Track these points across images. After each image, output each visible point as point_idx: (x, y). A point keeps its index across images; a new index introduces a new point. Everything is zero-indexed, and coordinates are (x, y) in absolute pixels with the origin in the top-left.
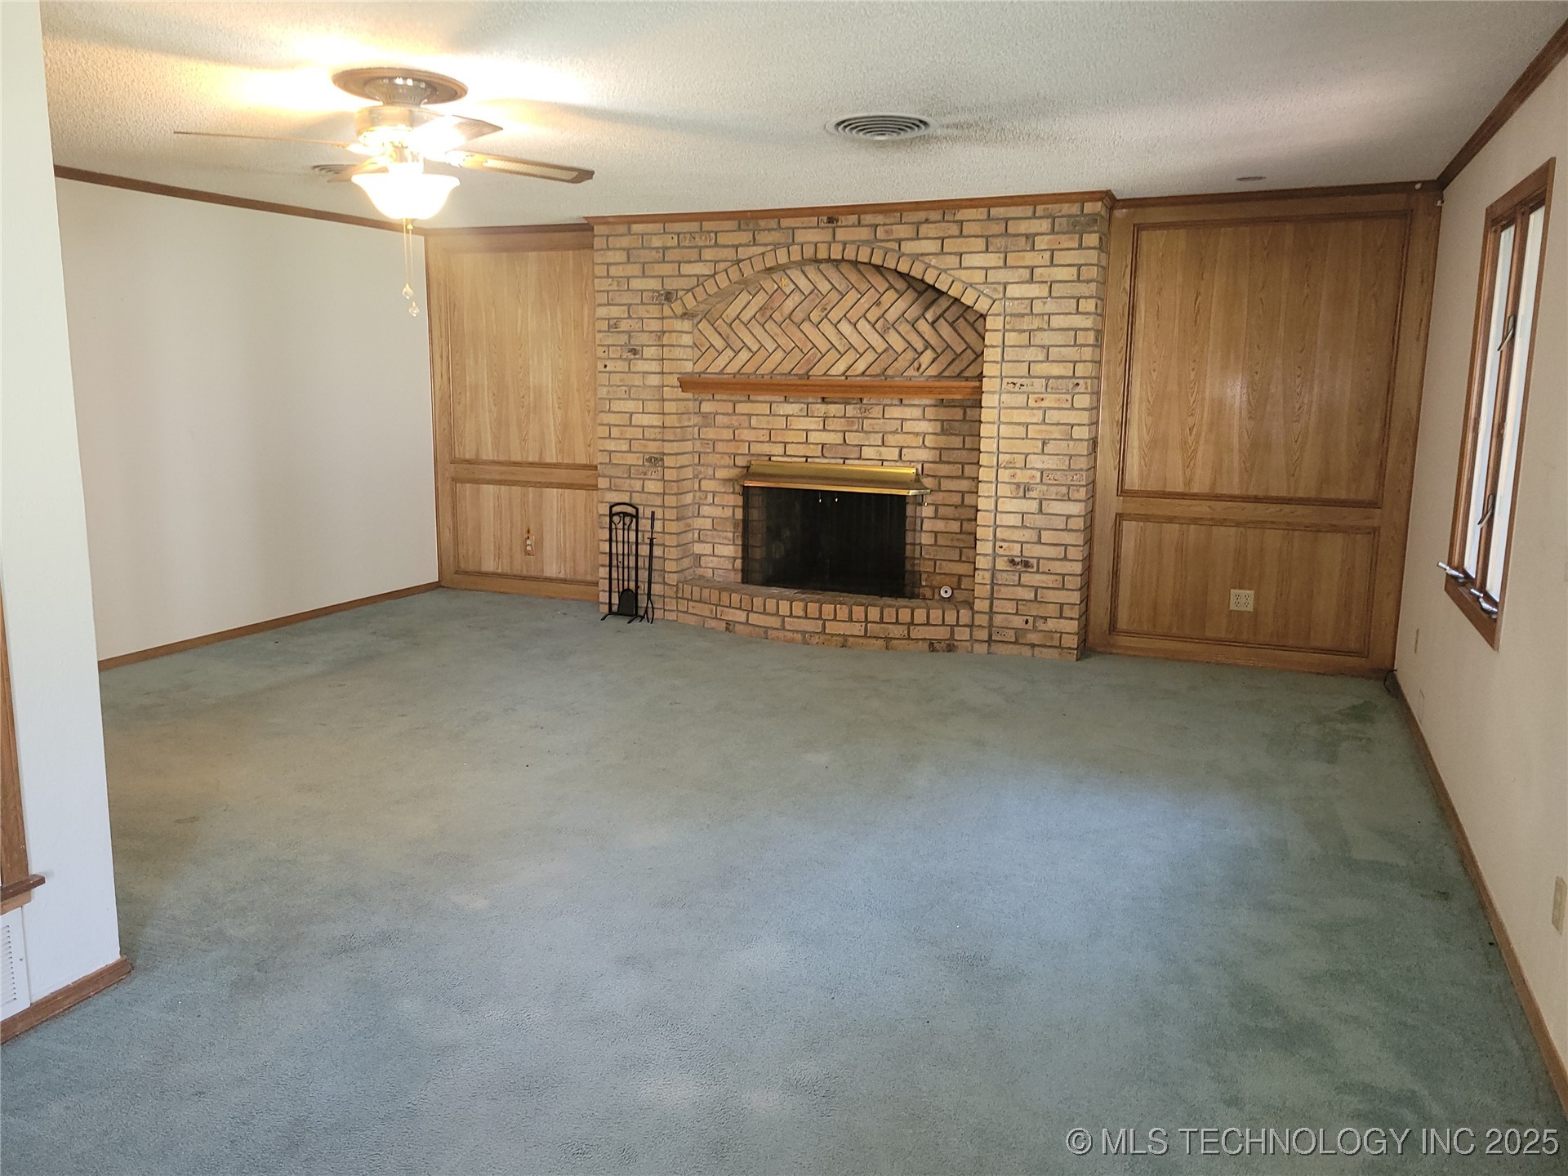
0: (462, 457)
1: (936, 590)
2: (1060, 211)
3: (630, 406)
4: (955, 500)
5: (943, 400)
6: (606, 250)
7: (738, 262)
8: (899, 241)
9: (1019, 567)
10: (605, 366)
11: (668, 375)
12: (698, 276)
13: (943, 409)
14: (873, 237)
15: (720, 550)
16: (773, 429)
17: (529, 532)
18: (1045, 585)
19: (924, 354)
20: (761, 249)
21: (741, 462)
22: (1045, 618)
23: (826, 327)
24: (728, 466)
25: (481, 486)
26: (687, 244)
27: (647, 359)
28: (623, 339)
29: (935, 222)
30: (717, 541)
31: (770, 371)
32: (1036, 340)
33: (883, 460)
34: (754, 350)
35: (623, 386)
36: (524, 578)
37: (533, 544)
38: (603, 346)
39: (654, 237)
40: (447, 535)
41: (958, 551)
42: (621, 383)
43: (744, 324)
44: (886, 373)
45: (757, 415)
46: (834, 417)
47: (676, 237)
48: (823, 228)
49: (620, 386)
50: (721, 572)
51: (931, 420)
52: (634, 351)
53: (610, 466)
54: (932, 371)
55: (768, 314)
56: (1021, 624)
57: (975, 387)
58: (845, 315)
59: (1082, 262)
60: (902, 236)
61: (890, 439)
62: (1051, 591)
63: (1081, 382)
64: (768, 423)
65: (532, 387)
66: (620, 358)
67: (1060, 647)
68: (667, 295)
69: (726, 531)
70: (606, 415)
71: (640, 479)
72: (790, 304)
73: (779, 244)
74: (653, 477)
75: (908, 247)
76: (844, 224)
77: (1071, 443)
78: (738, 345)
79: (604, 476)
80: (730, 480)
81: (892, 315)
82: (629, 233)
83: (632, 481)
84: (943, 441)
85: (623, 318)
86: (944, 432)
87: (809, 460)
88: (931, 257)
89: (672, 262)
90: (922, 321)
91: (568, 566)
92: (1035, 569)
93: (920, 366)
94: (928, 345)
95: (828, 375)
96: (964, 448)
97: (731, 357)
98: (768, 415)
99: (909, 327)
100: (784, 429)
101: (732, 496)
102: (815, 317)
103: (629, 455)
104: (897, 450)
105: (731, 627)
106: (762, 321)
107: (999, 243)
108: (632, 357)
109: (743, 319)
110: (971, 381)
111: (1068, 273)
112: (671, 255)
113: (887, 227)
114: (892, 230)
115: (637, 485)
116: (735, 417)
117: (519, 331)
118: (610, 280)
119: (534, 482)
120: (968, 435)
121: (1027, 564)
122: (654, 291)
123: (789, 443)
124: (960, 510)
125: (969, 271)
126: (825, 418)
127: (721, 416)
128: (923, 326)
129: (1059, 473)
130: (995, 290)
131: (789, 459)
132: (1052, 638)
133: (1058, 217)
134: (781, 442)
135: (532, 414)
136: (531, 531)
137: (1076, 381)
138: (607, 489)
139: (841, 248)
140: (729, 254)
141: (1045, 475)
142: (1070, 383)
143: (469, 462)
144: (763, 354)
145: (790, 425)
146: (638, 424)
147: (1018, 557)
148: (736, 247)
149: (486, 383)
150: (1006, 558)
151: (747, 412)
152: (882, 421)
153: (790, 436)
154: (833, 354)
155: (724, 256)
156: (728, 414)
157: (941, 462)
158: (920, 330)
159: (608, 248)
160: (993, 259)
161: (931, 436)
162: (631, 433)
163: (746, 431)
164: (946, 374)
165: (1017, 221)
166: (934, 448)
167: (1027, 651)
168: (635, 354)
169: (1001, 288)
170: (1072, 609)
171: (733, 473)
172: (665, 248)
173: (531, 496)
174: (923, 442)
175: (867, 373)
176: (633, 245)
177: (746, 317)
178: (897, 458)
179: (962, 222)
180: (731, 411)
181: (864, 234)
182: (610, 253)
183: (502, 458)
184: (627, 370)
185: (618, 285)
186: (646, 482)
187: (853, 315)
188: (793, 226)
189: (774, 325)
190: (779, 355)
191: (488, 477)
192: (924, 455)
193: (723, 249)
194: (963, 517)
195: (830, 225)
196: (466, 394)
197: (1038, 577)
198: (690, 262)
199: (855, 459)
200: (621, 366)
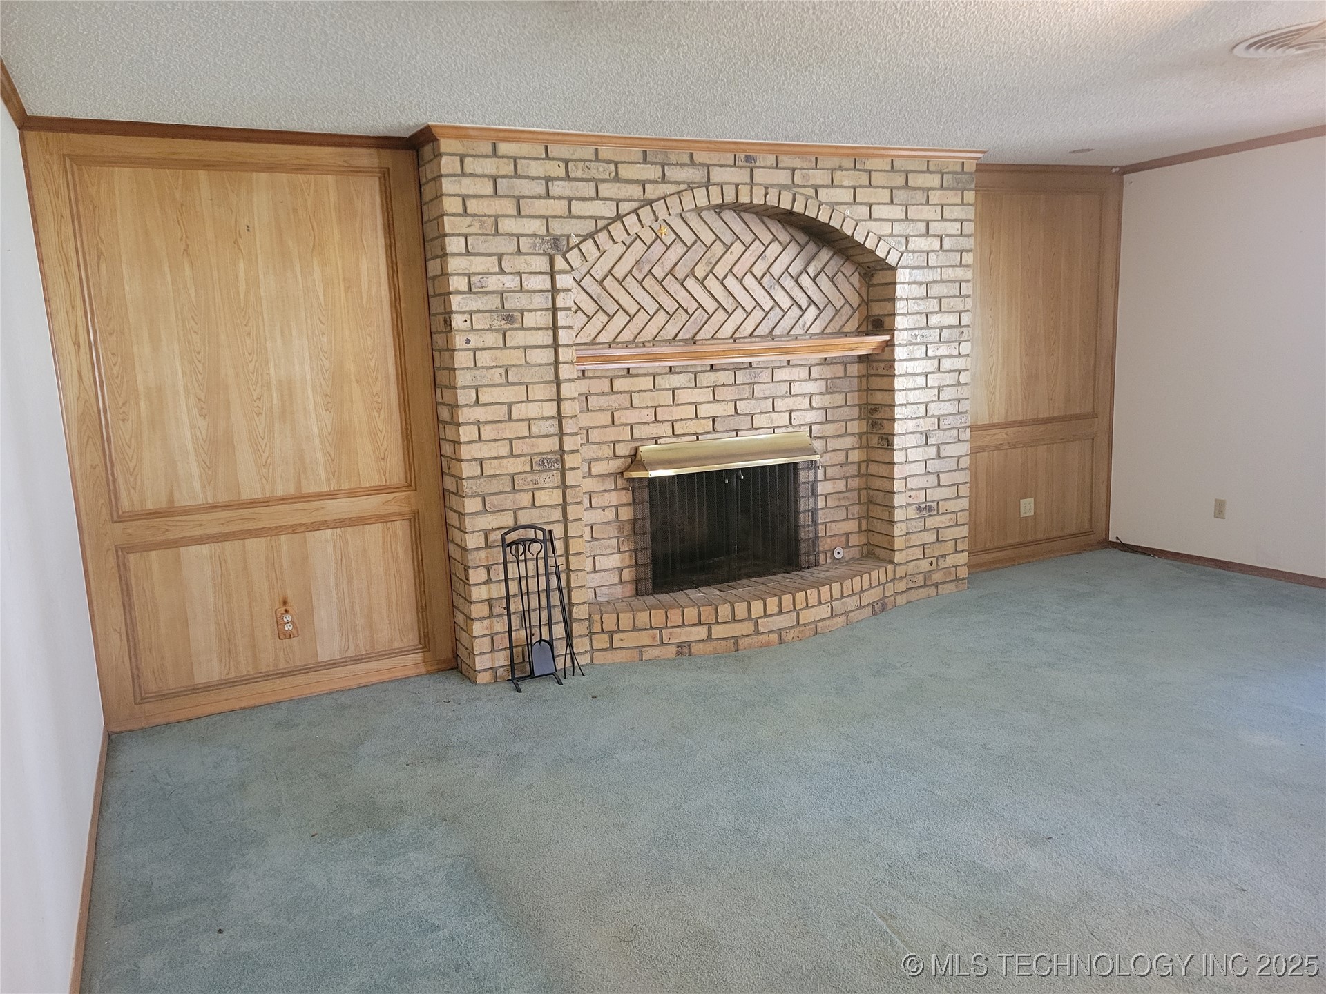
0: (137, 507)
1: (829, 554)
2: (947, 168)
3: (508, 394)
4: (840, 459)
5: (826, 358)
6: (459, 175)
7: (650, 203)
8: (816, 189)
9: (924, 512)
10: (468, 341)
11: (565, 348)
12: (596, 219)
13: (828, 368)
14: (790, 182)
15: (603, 563)
16: (659, 406)
17: (285, 603)
18: (943, 525)
19: (808, 310)
20: (671, 188)
21: (623, 450)
22: (944, 556)
23: (711, 283)
24: (608, 459)
25: (182, 549)
26: (579, 174)
27: (530, 329)
28: (494, 302)
29: (848, 170)
30: (598, 552)
31: (653, 337)
32: (932, 293)
33: (774, 428)
34: (632, 312)
35: (496, 367)
36: (285, 674)
37: (296, 621)
38: (464, 312)
39: (533, 163)
40: (117, 644)
41: (844, 509)
42: (494, 364)
43: (618, 280)
44: (774, 333)
45: (638, 392)
46: (724, 385)
47: (563, 166)
48: (741, 167)
49: (491, 368)
50: (605, 590)
51: (817, 380)
52: (509, 318)
53: (482, 480)
54: (816, 329)
55: (647, 269)
56: (928, 567)
57: (887, 341)
58: (730, 270)
59: (964, 218)
60: (819, 182)
61: (780, 404)
62: (948, 530)
63: (965, 330)
64: (653, 399)
65: (274, 382)
66: (491, 329)
67: (957, 580)
68: (555, 243)
69: (609, 538)
70: (471, 410)
71: (527, 490)
72: (672, 256)
73: (694, 183)
74: (547, 485)
75: (824, 194)
76: (762, 165)
77: (959, 388)
78: (611, 307)
79: (474, 496)
80: (610, 475)
81: (777, 270)
82: (495, 154)
83: (517, 495)
84: (827, 400)
85: (491, 274)
86: (827, 392)
87: (700, 437)
88: (845, 206)
89: (560, 198)
90: (804, 276)
91: (360, 636)
92: (936, 512)
93: (805, 323)
94: (811, 301)
95: (716, 339)
96: (846, 405)
97: (605, 322)
98: (651, 391)
99: (793, 283)
100: (671, 405)
101: (614, 493)
102: (700, 272)
103: (511, 460)
104: (787, 414)
105: (686, 650)
106: (640, 277)
107: (901, 196)
108: (508, 326)
109: (616, 275)
110: (850, 337)
111: (954, 228)
112: (557, 188)
113: (804, 171)
114: (808, 175)
115: (525, 499)
116: (613, 397)
117: (242, 296)
118: (469, 219)
119: (292, 526)
120: (849, 392)
121: (930, 509)
122: (535, 236)
123: (677, 420)
124: (845, 468)
125: (878, 223)
126: (714, 388)
127: (595, 397)
128: (805, 281)
129: (951, 417)
130: (900, 242)
131: (679, 439)
132: (950, 573)
133: (947, 173)
134: (668, 421)
135: (277, 425)
136: (290, 600)
137: (961, 330)
138: (479, 513)
139: (763, 192)
140: (636, 191)
141: (941, 421)
142: (956, 332)
143: (156, 514)
144: (642, 317)
145: (678, 399)
146: (520, 417)
147: (922, 503)
148: (643, 184)
149: (181, 382)
150: (914, 507)
151: (627, 389)
152: (772, 384)
153: (678, 412)
154: (721, 315)
155: (628, 194)
156: (603, 394)
157: (827, 421)
158: (803, 286)
159: (463, 174)
160: (898, 212)
161: (818, 396)
162: (509, 431)
163: (627, 412)
164: (828, 330)
165: (915, 174)
166: (820, 409)
167: (932, 591)
168: (511, 322)
169: (903, 240)
170: (963, 542)
171: (615, 465)
172: (548, 180)
173: (285, 548)
174: (810, 404)
175: (755, 334)
176: (502, 172)
177: (620, 271)
178: (788, 423)
179: (870, 171)
180: (607, 389)
181: (783, 177)
182: (466, 181)
183: (223, 498)
184: (501, 345)
185: (482, 226)
186: (537, 493)
187: (739, 270)
188: (708, 162)
189: (653, 282)
190: (662, 317)
191: (198, 532)
192: (811, 416)
193: (627, 186)
194: (847, 475)
195: (748, 164)
196: (138, 405)
197: (938, 518)
198: (583, 199)
199: (747, 430)
200: (492, 339)
